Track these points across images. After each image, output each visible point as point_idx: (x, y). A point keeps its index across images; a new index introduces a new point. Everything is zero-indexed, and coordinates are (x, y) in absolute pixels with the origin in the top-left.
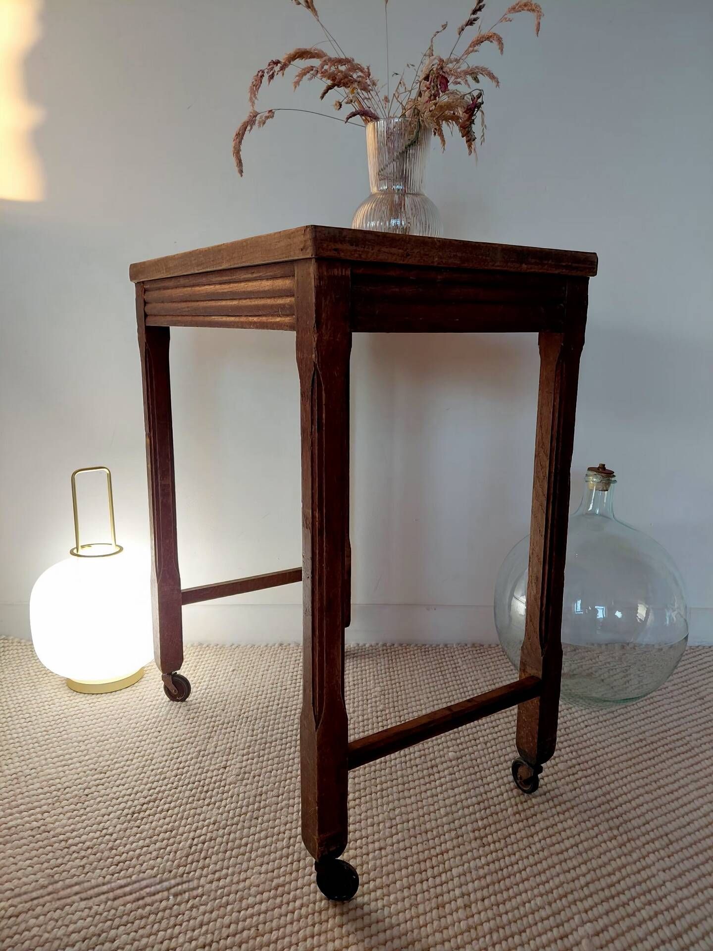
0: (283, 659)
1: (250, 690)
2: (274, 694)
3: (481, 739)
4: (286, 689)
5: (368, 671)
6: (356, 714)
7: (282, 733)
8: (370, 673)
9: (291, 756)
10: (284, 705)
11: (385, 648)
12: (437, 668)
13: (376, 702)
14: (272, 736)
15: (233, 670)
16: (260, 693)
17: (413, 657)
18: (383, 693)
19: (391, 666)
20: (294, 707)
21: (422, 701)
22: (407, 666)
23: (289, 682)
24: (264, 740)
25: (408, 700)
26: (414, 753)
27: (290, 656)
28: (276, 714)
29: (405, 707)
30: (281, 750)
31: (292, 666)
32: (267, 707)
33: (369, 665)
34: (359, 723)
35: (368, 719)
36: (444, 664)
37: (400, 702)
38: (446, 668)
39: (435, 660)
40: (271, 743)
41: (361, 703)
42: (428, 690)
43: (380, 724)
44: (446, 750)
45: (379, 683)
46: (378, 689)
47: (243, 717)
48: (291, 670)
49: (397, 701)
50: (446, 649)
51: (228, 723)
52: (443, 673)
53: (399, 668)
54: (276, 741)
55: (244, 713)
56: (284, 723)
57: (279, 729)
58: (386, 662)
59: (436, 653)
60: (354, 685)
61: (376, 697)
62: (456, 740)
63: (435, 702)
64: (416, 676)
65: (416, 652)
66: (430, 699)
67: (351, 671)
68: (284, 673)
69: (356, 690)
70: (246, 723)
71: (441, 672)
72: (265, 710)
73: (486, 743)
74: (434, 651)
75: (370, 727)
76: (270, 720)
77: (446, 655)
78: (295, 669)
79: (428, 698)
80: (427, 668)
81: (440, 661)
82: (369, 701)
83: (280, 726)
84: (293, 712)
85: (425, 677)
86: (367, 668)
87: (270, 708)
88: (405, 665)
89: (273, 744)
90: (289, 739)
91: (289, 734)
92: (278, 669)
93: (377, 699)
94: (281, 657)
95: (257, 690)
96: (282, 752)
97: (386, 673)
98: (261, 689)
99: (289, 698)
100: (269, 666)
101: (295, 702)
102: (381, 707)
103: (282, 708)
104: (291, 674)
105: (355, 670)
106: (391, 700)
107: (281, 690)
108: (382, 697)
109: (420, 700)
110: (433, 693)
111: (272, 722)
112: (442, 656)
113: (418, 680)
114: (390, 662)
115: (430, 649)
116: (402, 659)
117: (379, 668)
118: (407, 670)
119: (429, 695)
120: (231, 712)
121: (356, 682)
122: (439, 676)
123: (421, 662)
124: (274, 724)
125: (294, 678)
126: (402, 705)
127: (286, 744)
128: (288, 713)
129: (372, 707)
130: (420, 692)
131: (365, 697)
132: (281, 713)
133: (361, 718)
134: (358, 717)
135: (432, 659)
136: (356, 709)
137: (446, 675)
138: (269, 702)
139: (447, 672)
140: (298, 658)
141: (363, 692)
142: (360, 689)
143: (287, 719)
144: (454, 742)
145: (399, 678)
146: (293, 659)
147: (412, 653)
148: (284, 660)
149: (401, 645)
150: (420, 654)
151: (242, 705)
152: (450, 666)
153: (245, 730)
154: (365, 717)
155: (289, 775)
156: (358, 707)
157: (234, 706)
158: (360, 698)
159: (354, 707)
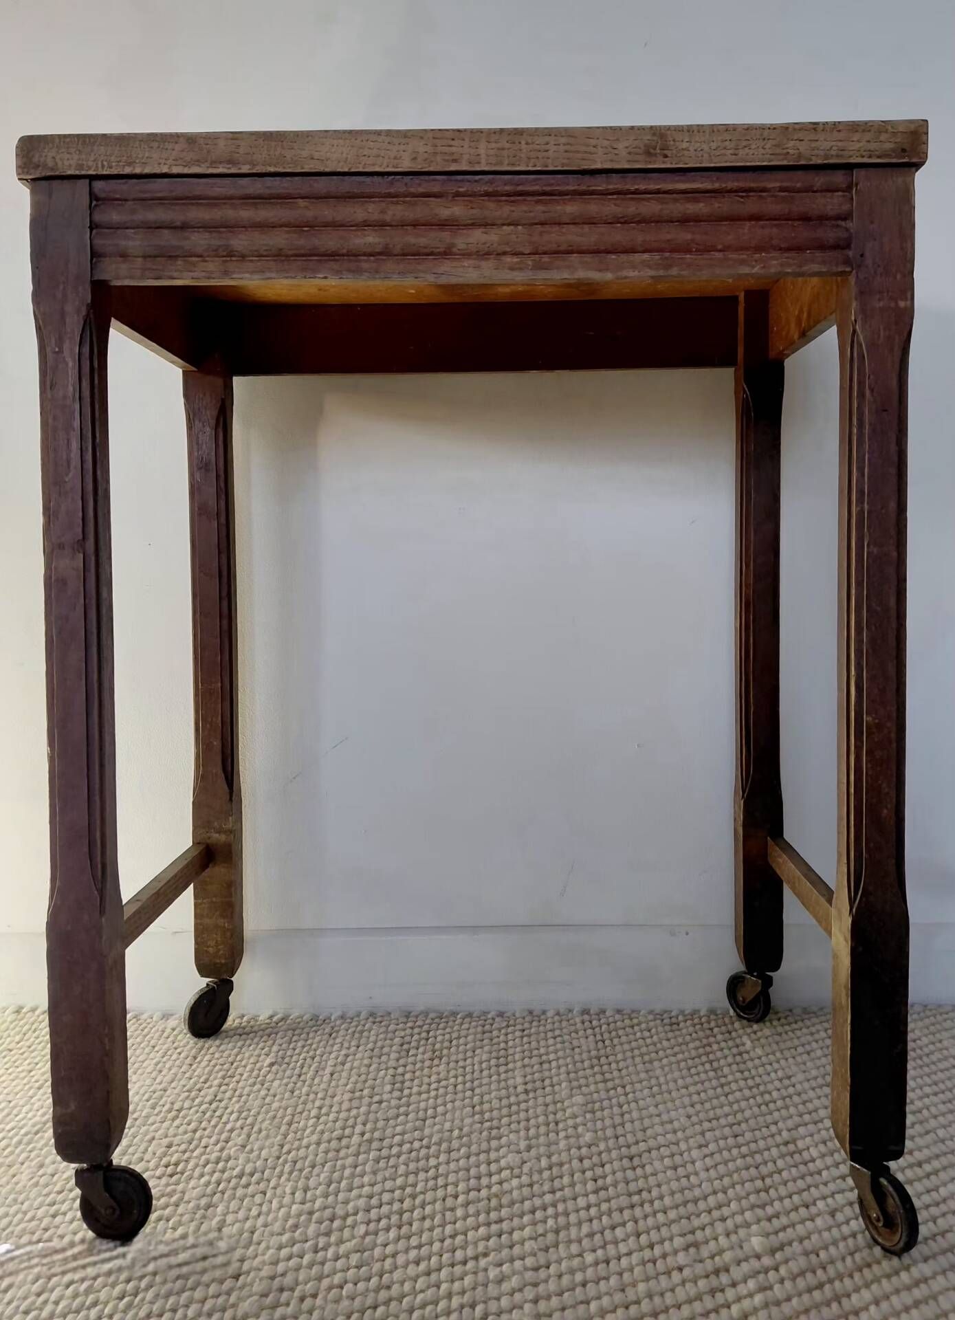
0: (375, 1042)
1: (305, 1103)
2: (354, 1112)
3: (820, 1204)
4: (380, 1102)
5: (554, 1064)
6: (533, 1152)
7: (371, 1197)
8: (559, 1067)
9: (389, 1249)
10: (377, 1135)
11: (586, 1017)
12: (699, 1057)
13: (575, 1127)
14: (346, 1202)
15: (272, 1065)
16: (324, 1111)
17: (647, 1034)
18: (590, 1108)
19: (602, 1052)
20: (397, 1139)
21: (676, 1124)
22: (636, 1052)
23: (388, 1088)
24: (328, 1212)
25: (647, 1122)
26: (671, 1239)
27: (390, 1035)
28: (357, 1154)
29: (640, 1135)
30: (367, 1234)
31: (393, 1056)
32: (340, 1139)
33: (556, 1052)
34: (540, 1172)
35: (561, 1165)
36: (715, 1047)
37: (628, 1126)
38: (719, 1054)
39: (693, 1040)
40: (344, 1218)
41: (543, 1129)
42: (686, 1100)
43: (589, 1174)
44: (742, 1232)
45: (580, 1087)
46: (579, 1099)
47: (286, 1162)
48: (392, 1063)
49: (623, 1125)
50: (712, 1017)
51: (252, 1175)
52: (715, 1064)
53: (620, 1057)
54: (356, 1214)
55: (289, 1152)
56: (374, 1173)
57: (363, 1186)
58: (592, 1046)
59: (694, 1025)
60: (526, 1092)
61: (575, 1116)
62: (763, 1207)
63: (706, 1125)
64: (658, 1072)
65: (652, 1024)
66: (694, 1119)
67: (519, 1064)
68: (379, 1070)
69: (531, 1103)
70: (291, 1173)
71: (711, 1062)
72: (334, 1144)
73: (832, 1214)
74: (689, 1023)
75: (566, 1180)
76: (344, 1167)
77: (716, 1030)
78: (402, 1062)
79: (689, 1117)
80: (680, 1056)
81: (705, 1041)
82: (561, 1126)
83: (366, 1179)
84: (395, 1150)
85: (677, 1074)
86: (552, 1057)
87: (344, 1142)
88: (632, 1050)
89: (349, 1221)
90: (385, 1209)
91: (386, 1197)
92: (366, 1062)
93: (579, 1120)
94: (372, 1039)
95: (318, 1103)
96: (368, 1239)
97: (592, 1067)
98: (328, 1101)
99: (387, 1120)
100: (347, 1056)
101: (399, 1129)
102: (588, 1137)
103: (370, 1141)
104: (391, 1071)
105: (526, 1061)
106: (608, 1122)
107: (370, 1105)
108: (588, 1116)
109: (671, 1122)
110: (698, 1107)
111: (347, 1172)
112: (708, 1032)
113: (662, 1080)
114: (600, 1045)
115: (681, 1018)
116: (624, 1039)
117: (577, 1058)
118: (638, 1060)
119: (690, 1110)
120: (261, 1149)
121: (529, 1087)
122: (706, 1072)
123: (665, 1043)
124: (353, 1176)
125: (399, 1078)
126: (633, 1133)
127: (379, 1220)
128: (385, 1152)
129: (567, 1137)
130: (670, 1105)
131: (551, 1117)
132: (368, 1152)
133: (544, 1162)
134: (538, 1159)
135: (688, 1038)
136: (534, 1142)
137: (721, 1068)
138: (344, 1128)
139: (722, 1062)
140: (408, 1039)
141: (547, 1105)
142: (540, 1100)
143: (382, 1164)
144: (759, 1212)
145: (622, 1078)
146: (397, 1040)
147: (643, 1026)
148: (379, 1044)
149: (619, 1011)
150: (660, 1029)
151: (285, 1136)
152: (726, 1052)
153: (288, 1190)
154: (554, 1159)
155: (383, 1295)
156: (537, 1137)
157: (267, 1137)
158: (541, 1119)
159: (528, 1138)
